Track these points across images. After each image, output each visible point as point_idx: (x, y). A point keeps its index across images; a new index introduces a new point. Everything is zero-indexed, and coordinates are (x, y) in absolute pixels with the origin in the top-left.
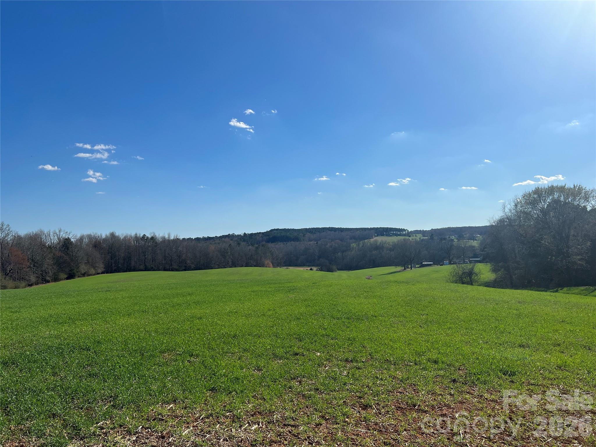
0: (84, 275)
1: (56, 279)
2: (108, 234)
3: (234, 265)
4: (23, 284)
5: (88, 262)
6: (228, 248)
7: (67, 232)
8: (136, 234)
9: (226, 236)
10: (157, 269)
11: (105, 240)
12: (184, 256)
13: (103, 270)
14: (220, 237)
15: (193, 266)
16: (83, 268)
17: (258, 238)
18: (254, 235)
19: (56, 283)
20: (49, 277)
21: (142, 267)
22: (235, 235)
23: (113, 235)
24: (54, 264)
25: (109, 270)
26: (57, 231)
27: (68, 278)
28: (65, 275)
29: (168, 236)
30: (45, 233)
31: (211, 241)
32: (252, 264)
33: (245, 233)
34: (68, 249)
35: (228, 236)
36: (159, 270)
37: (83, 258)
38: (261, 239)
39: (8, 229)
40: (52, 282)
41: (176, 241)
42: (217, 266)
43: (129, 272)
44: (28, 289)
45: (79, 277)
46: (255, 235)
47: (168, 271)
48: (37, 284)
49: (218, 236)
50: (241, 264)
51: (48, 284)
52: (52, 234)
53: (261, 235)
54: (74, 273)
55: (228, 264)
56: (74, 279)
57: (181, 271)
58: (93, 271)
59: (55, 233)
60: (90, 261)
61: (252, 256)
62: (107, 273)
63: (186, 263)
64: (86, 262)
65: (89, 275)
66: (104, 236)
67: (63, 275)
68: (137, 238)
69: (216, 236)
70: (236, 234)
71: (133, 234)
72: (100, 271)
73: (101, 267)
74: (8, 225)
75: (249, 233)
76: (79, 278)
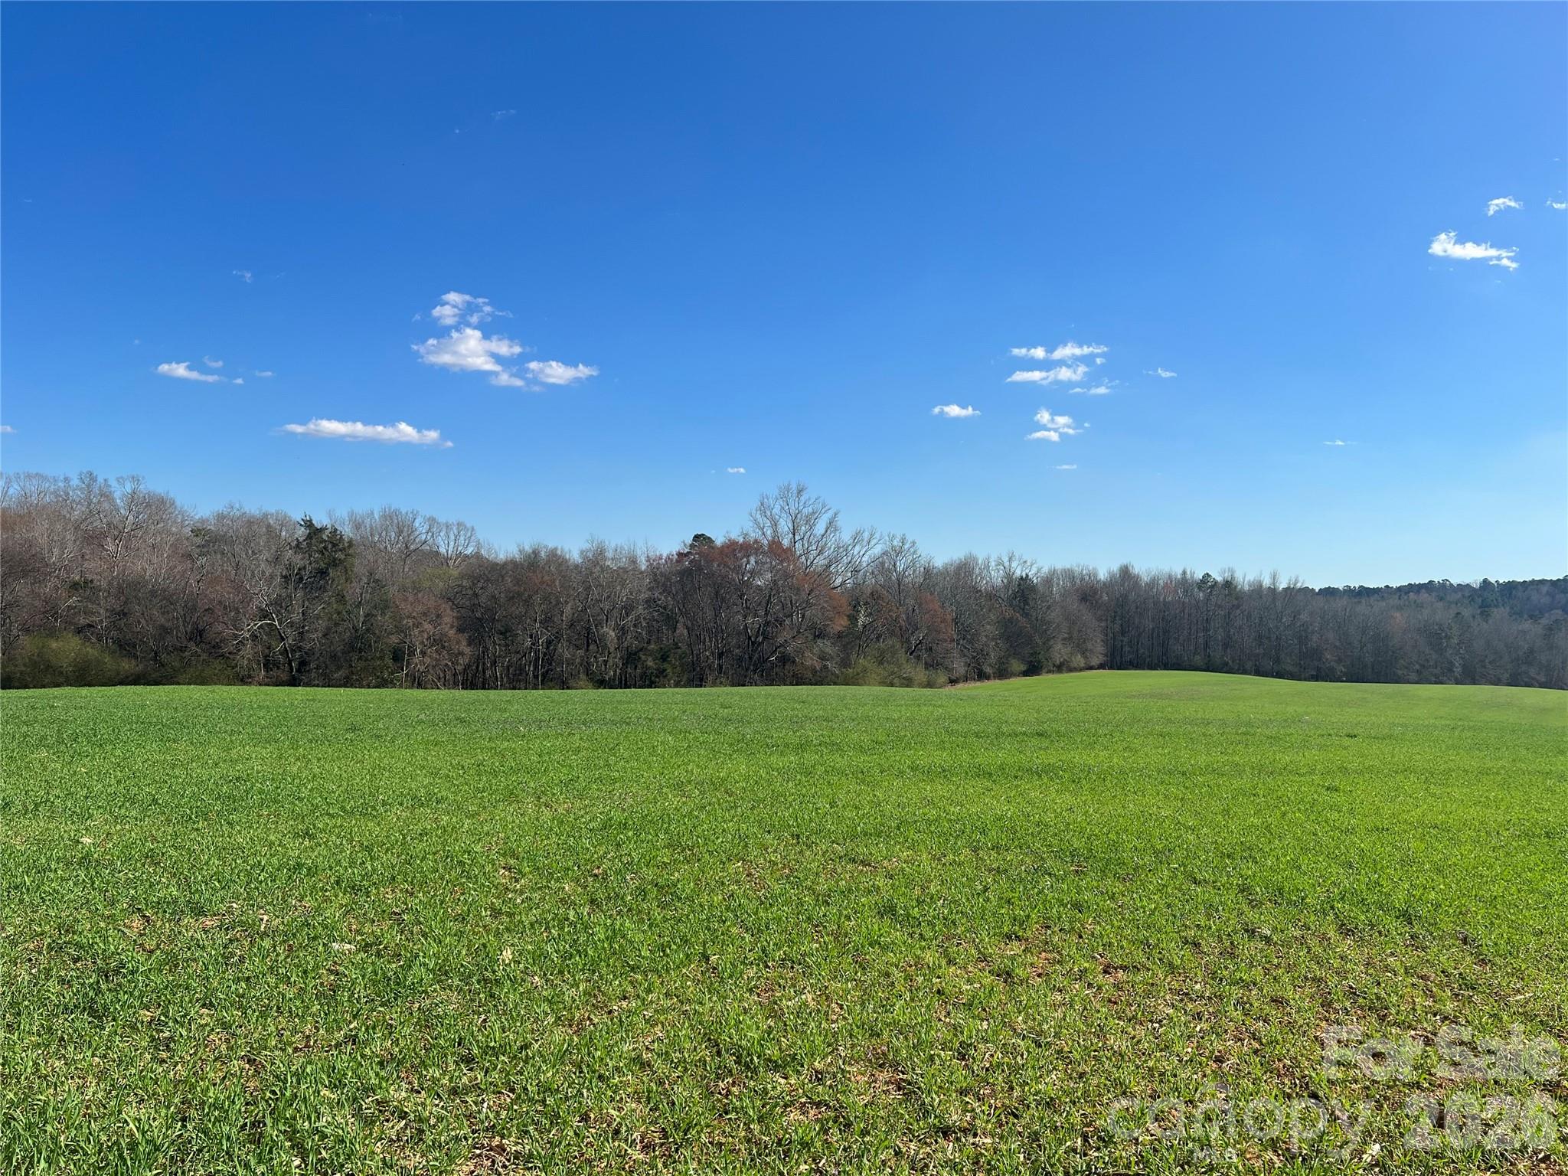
0: (1060, 668)
1: (1003, 674)
2: (1115, 570)
3: (1470, 677)
4: (942, 678)
5: (1070, 638)
6: (1453, 624)
7: (1025, 562)
8: (1184, 573)
9: (1421, 586)
10: (1239, 669)
11: (1108, 585)
12: (1315, 638)
13: (1100, 659)
14: (1399, 589)
15: (1340, 668)
16: (1060, 651)
17: (1535, 597)
18: (1520, 587)
19: (1003, 682)
20: (990, 665)
21: (1198, 659)
22: (1451, 585)
23: (1125, 572)
24: (1001, 636)
25: (1116, 661)
26: (1006, 560)
27: (1026, 674)
28: (1022, 666)
29: (1272, 581)
30: (980, 562)
31: (1372, 599)
32: (1533, 679)
33: (1485, 581)
34: (1026, 603)
35: (1429, 587)
36: (1245, 672)
37: (1058, 625)
38: (1546, 600)
39: (912, 550)
40: (995, 678)
41: (1296, 595)
42: (1413, 676)
43: (1166, 672)
44: (949, 690)
45: (1049, 672)
46: (1527, 588)
47: (1267, 676)
48: (966, 679)
49: (1394, 584)
50: (1495, 676)
51: (987, 683)
52: (993, 564)
53: (1545, 589)
54: (1039, 662)
55: (1450, 670)
56: (1039, 675)
57: (1305, 680)
58: (1079, 660)
59: (1000, 563)
60: (1075, 635)
61: (1531, 651)
62: (1111, 668)
63: (1320, 660)
64: (1066, 635)
65: (1071, 670)
66: (1103, 575)
67: (1017, 666)
68: (1184, 584)
69: (1387, 586)
70: (1455, 581)
71: (1177, 572)
72: (1095, 662)
73: (1098, 650)
74: (914, 543)
75: (1501, 582)
76: (1051, 676)
